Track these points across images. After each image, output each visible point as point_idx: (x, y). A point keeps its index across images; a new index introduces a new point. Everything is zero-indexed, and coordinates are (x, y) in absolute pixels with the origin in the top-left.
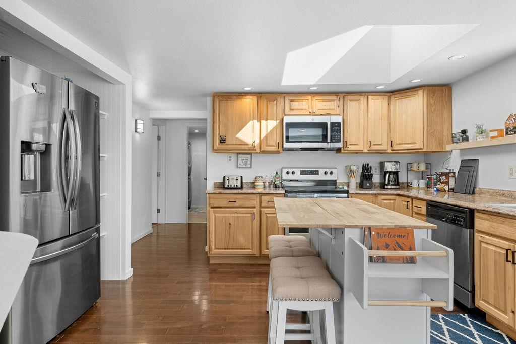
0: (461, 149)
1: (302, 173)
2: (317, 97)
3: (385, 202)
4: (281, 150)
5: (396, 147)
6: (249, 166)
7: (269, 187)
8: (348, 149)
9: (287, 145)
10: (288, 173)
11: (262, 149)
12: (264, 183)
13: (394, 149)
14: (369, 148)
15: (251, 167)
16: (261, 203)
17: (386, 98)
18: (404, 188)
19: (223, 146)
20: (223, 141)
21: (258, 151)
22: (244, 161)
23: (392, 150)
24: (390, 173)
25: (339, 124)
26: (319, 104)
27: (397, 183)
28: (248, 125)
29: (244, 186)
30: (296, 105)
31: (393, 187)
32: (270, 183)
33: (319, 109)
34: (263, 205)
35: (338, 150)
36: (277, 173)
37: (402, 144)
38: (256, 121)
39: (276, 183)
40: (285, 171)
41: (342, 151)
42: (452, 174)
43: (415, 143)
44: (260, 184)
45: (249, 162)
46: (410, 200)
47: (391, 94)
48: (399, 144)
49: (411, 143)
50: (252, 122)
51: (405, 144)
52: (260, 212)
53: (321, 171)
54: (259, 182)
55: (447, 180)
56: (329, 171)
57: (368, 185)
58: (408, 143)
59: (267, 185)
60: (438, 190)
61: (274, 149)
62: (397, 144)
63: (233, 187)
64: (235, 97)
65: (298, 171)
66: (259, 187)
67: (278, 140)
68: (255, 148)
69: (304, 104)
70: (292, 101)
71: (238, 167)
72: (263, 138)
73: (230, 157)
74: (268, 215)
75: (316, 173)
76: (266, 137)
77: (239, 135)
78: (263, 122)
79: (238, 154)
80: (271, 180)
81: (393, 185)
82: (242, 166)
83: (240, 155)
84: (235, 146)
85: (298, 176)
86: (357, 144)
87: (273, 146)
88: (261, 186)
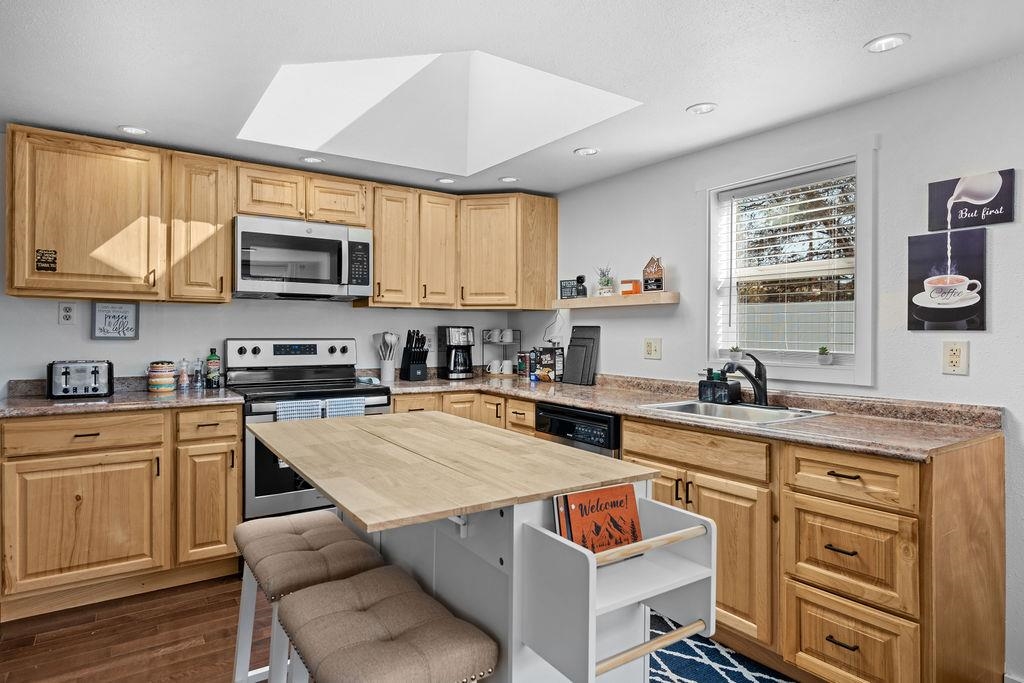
0: (572, 309)
1: (279, 350)
2: (317, 182)
3: (455, 406)
4: (227, 295)
5: (470, 300)
6: (130, 334)
7: (192, 387)
8: (383, 300)
9: (244, 285)
10: (242, 351)
11: (176, 292)
12: (177, 377)
13: (468, 303)
14: (423, 300)
15: (136, 337)
16: (176, 430)
17: (453, 203)
18: (477, 376)
19: (48, 280)
20: (46, 263)
21: (163, 296)
22: (113, 321)
23: (463, 305)
24: (457, 347)
25: (366, 246)
26: (322, 197)
27: (469, 368)
28: (132, 226)
29: (117, 387)
30: (267, 192)
31: (462, 376)
32: (193, 378)
33: (321, 209)
34: (183, 436)
35: (362, 301)
36: (213, 351)
37: (482, 294)
38: (156, 221)
39: (211, 376)
40: (233, 347)
41: (371, 304)
42: (560, 351)
43: (503, 294)
44: (165, 379)
45: (131, 325)
46: (502, 401)
47: (462, 197)
48: (476, 294)
49: (496, 294)
50: (143, 220)
51: (486, 294)
52: (176, 454)
53: (323, 347)
54: (158, 377)
55: (552, 362)
56: (338, 345)
57: (419, 373)
58: (492, 294)
59: (185, 381)
60: (538, 379)
61: (210, 292)
62: (471, 294)
63: (81, 392)
64: (90, 147)
65: (267, 347)
66: (163, 389)
67: (223, 270)
68: (153, 290)
69: (287, 191)
70: (255, 181)
71: (92, 336)
72: (179, 263)
73: (68, 310)
74: (197, 460)
75: (311, 350)
76: (187, 260)
77: (101, 252)
78: (179, 226)
79: (94, 301)
80: (199, 369)
81: (462, 372)
82: (108, 335)
83: (99, 306)
84: (88, 280)
85: (268, 358)
86: (400, 291)
87: (206, 285)
88: (169, 385)
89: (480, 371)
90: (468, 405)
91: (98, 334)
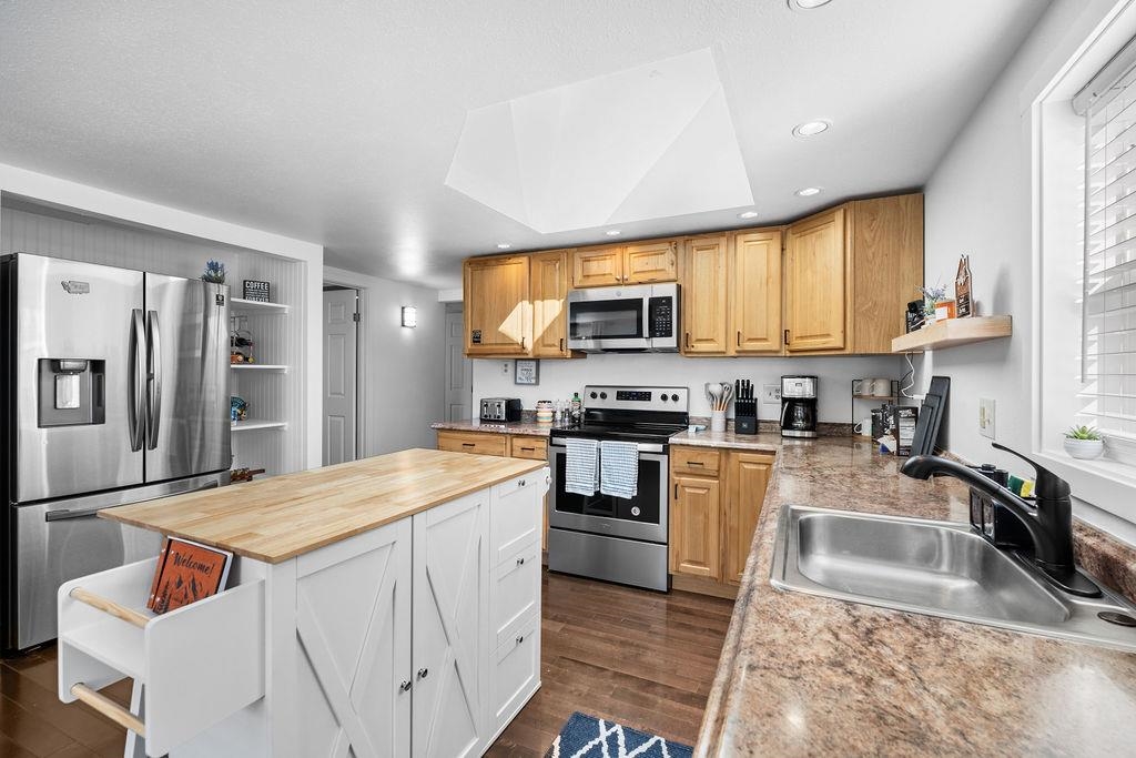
1: (622, 396)
2: (631, 249)
5: (797, 344)
7: (563, 421)
8: (693, 350)
9: (571, 344)
10: (594, 396)
11: (543, 351)
12: (554, 413)
13: (793, 348)
14: (738, 348)
15: (537, 383)
17: (777, 237)
19: (478, 348)
20: (477, 340)
22: (525, 373)
23: (791, 351)
24: (793, 400)
25: (669, 299)
26: (635, 262)
27: (812, 422)
28: (515, 311)
30: (595, 267)
31: (807, 434)
32: (564, 414)
33: (635, 273)
34: (515, 454)
36: (576, 395)
37: (807, 337)
38: (526, 303)
40: (589, 391)
41: (682, 354)
42: (909, 412)
43: (828, 335)
44: (546, 413)
45: (534, 375)
47: (788, 226)
48: (802, 337)
49: (822, 335)
50: (520, 304)
51: (811, 337)
53: (656, 394)
54: (544, 411)
56: (670, 393)
57: (745, 426)
58: (816, 337)
59: (559, 416)
61: (556, 351)
62: (797, 338)
63: (492, 418)
64: (494, 262)
65: (612, 394)
67: (562, 334)
68: (525, 351)
69: (607, 265)
70: (587, 260)
71: (516, 383)
73: (506, 366)
75: (646, 396)
77: (503, 329)
78: (538, 303)
79: (517, 360)
80: (566, 407)
81: (803, 430)
82: (523, 382)
83: (519, 362)
84: (494, 347)
85: (612, 403)
86: (711, 340)
87: (554, 345)
88: (548, 418)
89: (848, 430)
90: (764, 468)
91: (518, 381)
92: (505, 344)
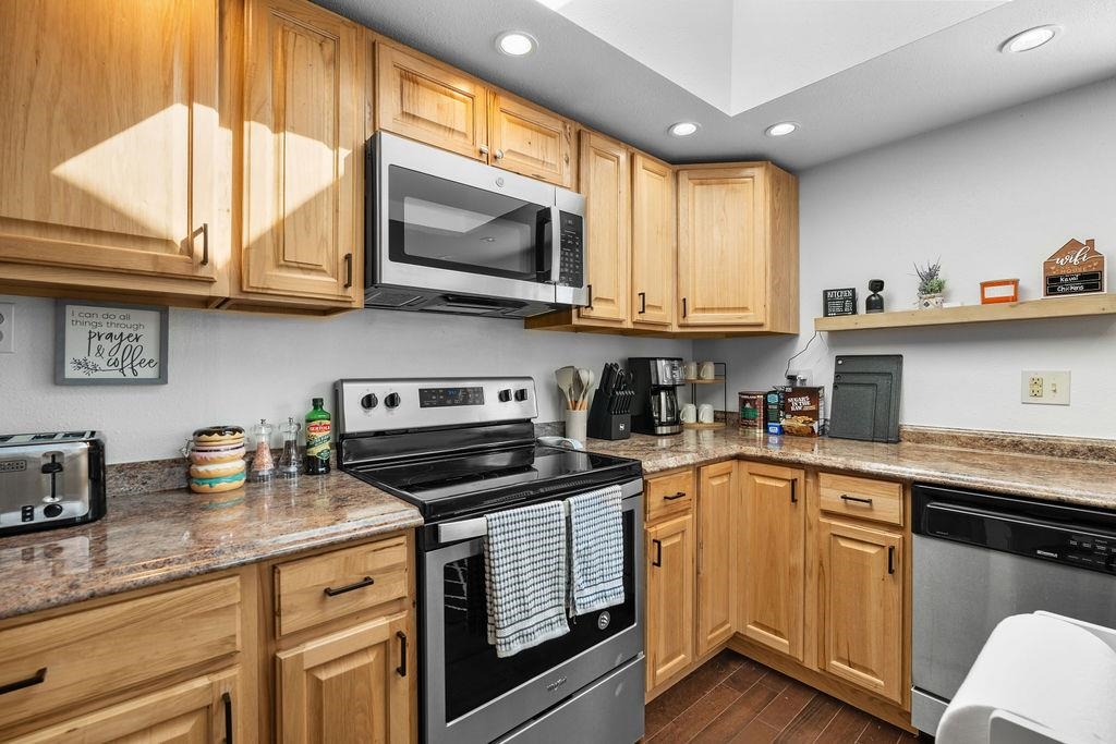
1: (428, 398)
2: (505, 102)
3: (713, 483)
4: (356, 294)
5: (694, 318)
6: (149, 372)
8: (592, 314)
9: (394, 273)
10: (369, 402)
11: (254, 281)
12: (251, 457)
13: (691, 323)
14: (639, 318)
15: (162, 379)
21: (223, 289)
22: (107, 345)
23: (681, 326)
24: (665, 388)
25: (578, 220)
26: (511, 130)
28: (152, 127)
29: (114, 487)
30: (430, 104)
31: (671, 430)
32: (281, 454)
33: (510, 151)
36: (317, 403)
37: (712, 309)
38: (207, 115)
39: (315, 451)
40: (353, 395)
41: (575, 321)
43: (744, 309)
44: (225, 466)
45: (150, 352)
46: (799, 474)
48: (704, 310)
49: (735, 309)
50: (178, 110)
51: (719, 309)
52: (271, 673)
53: (491, 391)
54: (213, 461)
55: (813, 408)
56: (515, 387)
57: (622, 428)
58: (728, 309)
59: (266, 463)
60: (782, 431)
61: (322, 286)
62: (696, 310)
63: (11, 521)
65: (409, 393)
66: (222, 485)
67: (349, 240)
68: (203, 272)
69: (457, 111)
70: (408, 77)
71: (58, 378)
74: (323, 676)
75: (471, 397)
80: (292, 438)
81: (667, 424)
82: (95, 375)
83: (73, 312)
84: (30, 235)
85: (411, 415)
86: (612, 301)
87: (316, 269)
88: (234, 477)
90: (726, 480)
91: (71, 372)
92: (98, 234)
